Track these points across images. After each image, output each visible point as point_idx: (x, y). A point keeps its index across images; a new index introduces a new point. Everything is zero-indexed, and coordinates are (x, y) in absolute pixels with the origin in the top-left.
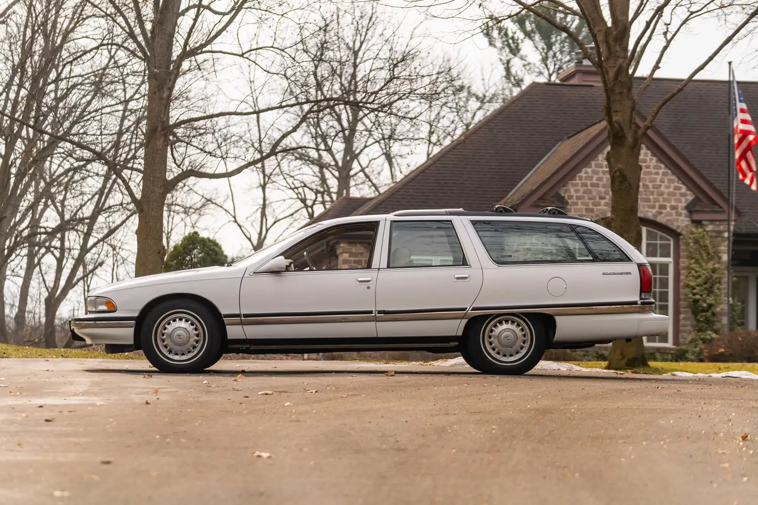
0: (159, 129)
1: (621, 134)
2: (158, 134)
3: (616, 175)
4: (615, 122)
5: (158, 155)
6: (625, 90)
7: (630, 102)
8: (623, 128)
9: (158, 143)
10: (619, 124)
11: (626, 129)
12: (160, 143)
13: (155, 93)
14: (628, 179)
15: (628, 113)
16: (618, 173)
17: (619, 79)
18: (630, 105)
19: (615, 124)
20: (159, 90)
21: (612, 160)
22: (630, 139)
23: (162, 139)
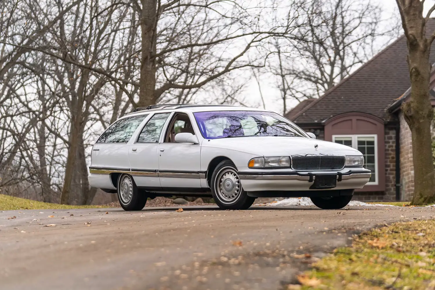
0: (149, 57)
1: (415, 42)
2: (148, 61)
3: (413, 71)
4: (411, 34)
5: (148, 75)
6: (417, 13)
7: (421, 20)
8: (417, 38)
9: (148, 67)
10: (414, 36)
11: (418, 39)
12: (150, 67)
13: (146, 34)
14: (421, 73)
15: (420, 27)
16: (414, 70)
17: (413, 5)
18: (421, 22)
19: (411, 36)
20: (148, 32)
21: (410, 61)
22: (421, 46)
23: (151, 64)
